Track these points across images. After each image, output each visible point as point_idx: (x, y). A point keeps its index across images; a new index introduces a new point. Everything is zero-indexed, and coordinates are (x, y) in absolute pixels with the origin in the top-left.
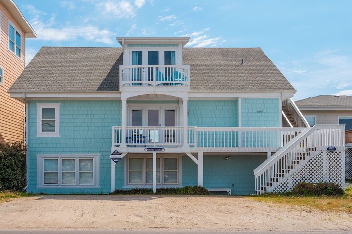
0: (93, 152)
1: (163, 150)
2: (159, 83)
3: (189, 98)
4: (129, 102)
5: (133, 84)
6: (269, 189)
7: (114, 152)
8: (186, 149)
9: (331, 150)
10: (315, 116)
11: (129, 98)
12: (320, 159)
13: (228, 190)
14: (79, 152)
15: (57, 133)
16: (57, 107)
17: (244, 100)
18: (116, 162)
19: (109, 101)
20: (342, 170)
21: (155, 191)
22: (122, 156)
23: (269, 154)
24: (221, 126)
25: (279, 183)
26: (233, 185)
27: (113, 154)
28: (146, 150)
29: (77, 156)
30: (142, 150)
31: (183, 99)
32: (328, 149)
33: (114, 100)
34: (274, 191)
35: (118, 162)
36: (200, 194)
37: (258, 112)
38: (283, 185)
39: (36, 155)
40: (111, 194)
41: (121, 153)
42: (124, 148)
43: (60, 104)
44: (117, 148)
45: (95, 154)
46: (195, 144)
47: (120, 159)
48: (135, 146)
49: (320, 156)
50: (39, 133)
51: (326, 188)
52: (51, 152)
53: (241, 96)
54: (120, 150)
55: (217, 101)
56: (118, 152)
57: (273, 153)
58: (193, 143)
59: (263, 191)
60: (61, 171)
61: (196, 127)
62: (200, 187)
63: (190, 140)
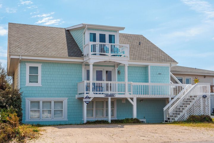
0: (63, 97)
1: (115, 96)
2: (112, 54)
3: (128, 64)
4: (94, 65)
5: (100, 54)
6: (176, 119)
7: (86, 97)
8: (127, 96)
9: (204, 97)
10: (183, 77)
11: (94, 63)
12: (199, 102)
13: (144, 120)
14: (54, 97)
15: (39, 84)
16: (39, 66)
17: (152, 67)
18: (87, 104)
19: (73, 64)
20: (209, 108)
21: (110, 121)
22: (91, 100)
23: (170, 99)
24: (138, 82)
25: (181, 115)
26: (144, 117)
27: (85, 98)
28: (105, 96)
29: (53, 99)
30: (102, 96)
31: (125, 65)
32: (203, 96)
33: (76, 63)
34: (178, 120)
35: (88, 103)
36: (137, 123)
37: (159, 74)
38: (182, 117)
39: (25, 98)
40: (84, 124)
41: (90, 98)
42: (92, 95)
43: (41, 64)
44: (87, 95)
45: (65, 98)
46: (132, 93)
47: (89, 102)
48: (96, 94)
49: (199, 100)
50: (28, 84)
51: (205, 118)
52: (36, 97)
53: (150, 64)
54: (89, 95)
55: (135, 67)
56: (88, 97)
57: (172, 98)
58: (131, 92)
59: (173, 120)
60: (42, 110)
61: (132, 82)
62: (135, 119)
63: (129, 90)
